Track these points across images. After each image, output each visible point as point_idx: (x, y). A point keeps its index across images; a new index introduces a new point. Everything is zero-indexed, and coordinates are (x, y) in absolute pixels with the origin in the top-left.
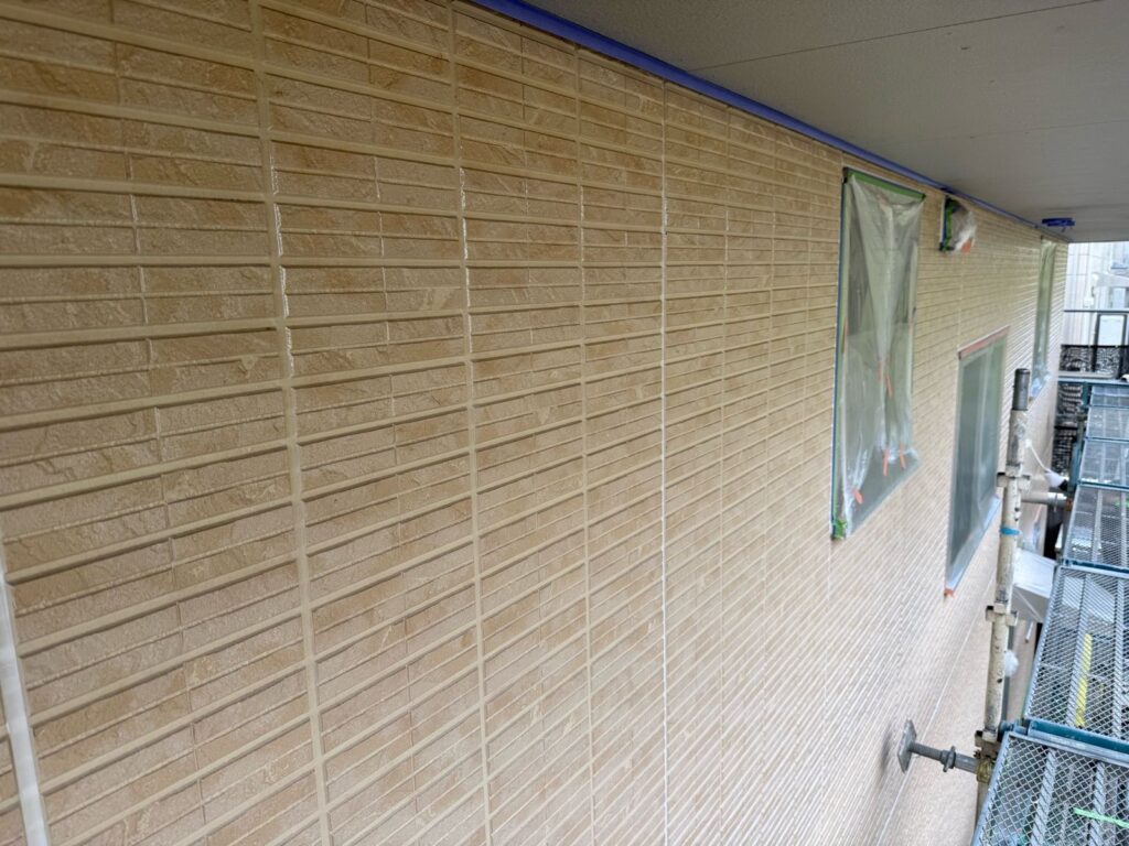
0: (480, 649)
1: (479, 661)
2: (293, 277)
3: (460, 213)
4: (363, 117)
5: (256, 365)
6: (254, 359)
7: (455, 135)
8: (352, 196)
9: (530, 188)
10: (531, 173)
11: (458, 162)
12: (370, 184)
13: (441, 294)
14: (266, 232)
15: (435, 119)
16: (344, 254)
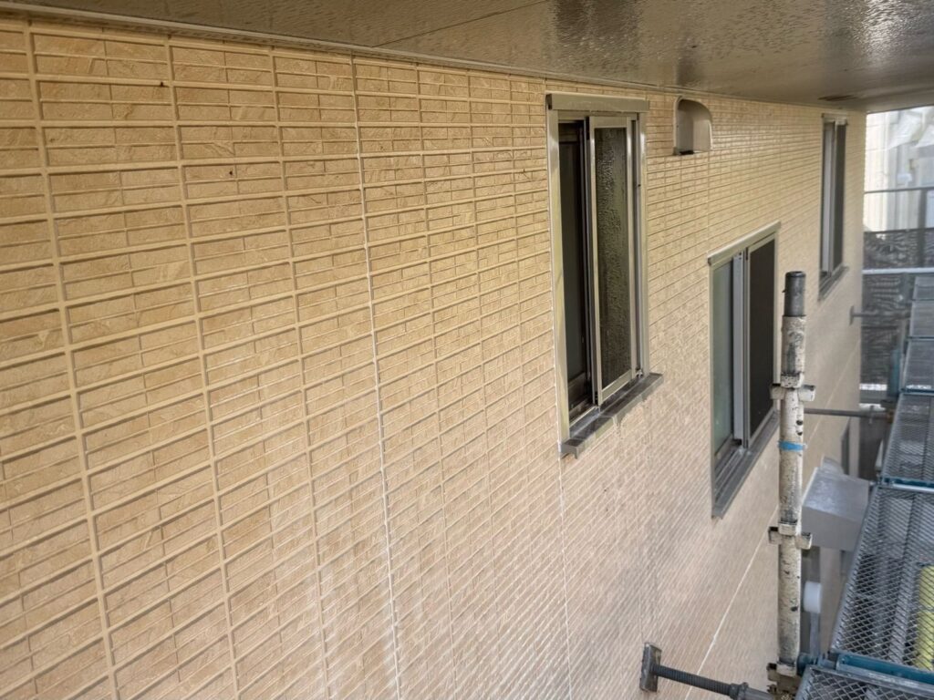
0: (221, 554)
1: (221, 563)
2: (69, 270)
3: (184, 203)
4: (110, 144)
5: (47, 339)
6: (46, 332)
7: (176, 143)
8: (105, 205)
9: (238, 172)
10: (238, 160)
11: (179, 163)
12: (116, 194)
13: (173, 268)
14: (49, 241)
15: (160, 134)
16: (103, 249)
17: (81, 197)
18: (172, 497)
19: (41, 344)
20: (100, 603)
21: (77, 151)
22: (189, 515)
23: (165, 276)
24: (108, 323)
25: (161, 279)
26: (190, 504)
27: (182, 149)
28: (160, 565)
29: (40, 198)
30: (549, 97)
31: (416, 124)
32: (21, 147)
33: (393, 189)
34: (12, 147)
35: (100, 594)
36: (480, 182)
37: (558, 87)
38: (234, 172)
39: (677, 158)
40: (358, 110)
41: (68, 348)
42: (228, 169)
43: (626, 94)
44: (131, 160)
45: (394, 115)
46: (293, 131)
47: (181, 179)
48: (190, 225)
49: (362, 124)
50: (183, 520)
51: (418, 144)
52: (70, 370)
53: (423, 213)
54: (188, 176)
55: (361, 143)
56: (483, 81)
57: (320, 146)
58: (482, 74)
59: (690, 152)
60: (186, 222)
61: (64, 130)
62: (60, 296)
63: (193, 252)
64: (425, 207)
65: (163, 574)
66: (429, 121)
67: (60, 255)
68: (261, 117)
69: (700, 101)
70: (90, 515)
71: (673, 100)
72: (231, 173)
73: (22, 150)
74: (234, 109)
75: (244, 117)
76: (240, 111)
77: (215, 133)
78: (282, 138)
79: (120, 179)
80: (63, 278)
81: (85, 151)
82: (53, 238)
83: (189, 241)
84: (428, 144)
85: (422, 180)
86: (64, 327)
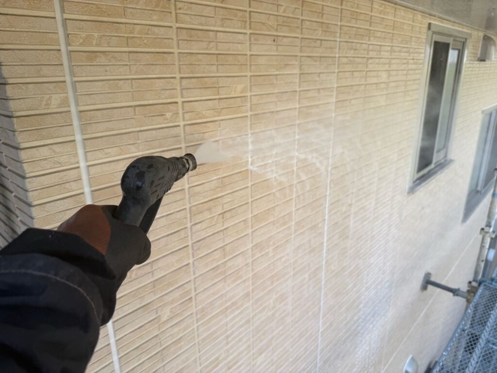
0: (250, 227)
1: (250, 231)
2: (184, 82)
3: (249, 53)
4: (212, 16)
5: (171, 117)
6: (170, 114)
7: (248, 20)
8: (207, 49)
9: (278, 40)
10: (279, 34)
11: (249, 32)
12: (214, 43)
13: (240, 87)
14: (175, 65)
15: (240, 14)
16: (203, 72)
17: (193, 42)
18: (230, 200)
19: (167, 119)
20: (190, 247)
21: (193, 17)
22: (237, 209)
23: (235, 91)
24: (204, 112)
25: (233, 93)
26: (237, 204)
27: (250, 24)
28: (221, 231)
29: (171, 40)
30: (430, 24)
31: (367, 28)
32: (162, 10)
33: (352, 59)
34: (156, 9)
35: (190, 243)
36: (394, 61)
37: (435, 20)
38: (276, 40)
39: (478, 62)
40: (341, 17)
41: (182, 123)
42: (273, 38)
43: (463, 28)
44: (222, 26)
45: (358, 22)
46: (308, 23)
47: (248, 40)
48: (251, 65)
49: (342, 24)
50: (234, 211)
51: (367, 38)
52: (182, 135)
53: (364, 73)
54: (252, 39)
55: (340, 33)
56: (402, 11)
57: (320, 32)
58: (402, 8)
59: (484, 60)
60: (249, 64)
61: (187, 4)
62: (179, 95)
63: (251, 80)
64: (366, 70)
65: (222, 234)
66: (374, 27)
67: (180, 73)
68: (293, 13)
69: (492, 37)
70: (188, 206)
71: (481, 34)
72: (274, 41)
73: (163, 11)
74: (279, 7)
75: (284, 11)
76: (283, 8)
77: (269, 18)
78: (302, 25)
79: (216, 35)
80: (181, 86)
81: (197, 17)
82: (177, 63)
83: (249, 74)
84: (372, 38)
85: (366, 56)
86: (181, 112)
